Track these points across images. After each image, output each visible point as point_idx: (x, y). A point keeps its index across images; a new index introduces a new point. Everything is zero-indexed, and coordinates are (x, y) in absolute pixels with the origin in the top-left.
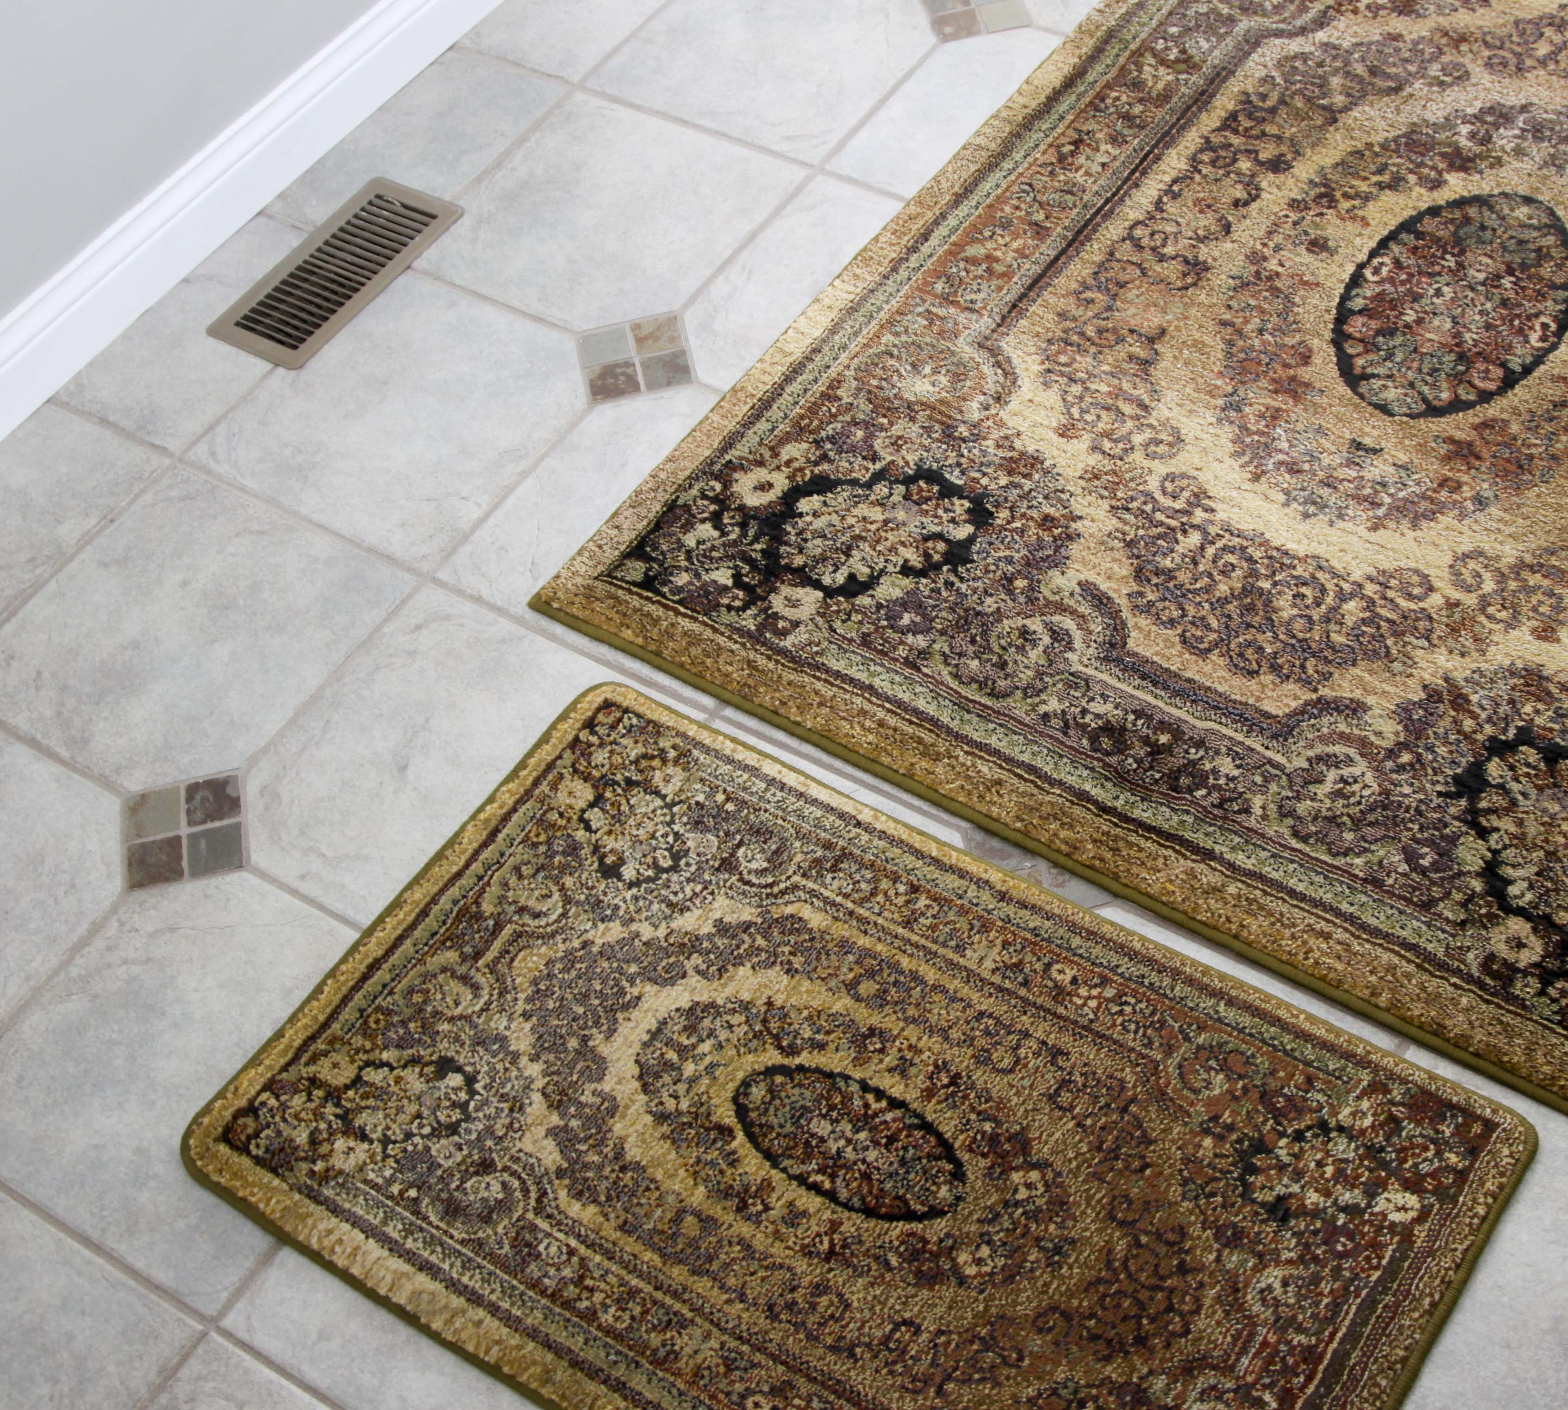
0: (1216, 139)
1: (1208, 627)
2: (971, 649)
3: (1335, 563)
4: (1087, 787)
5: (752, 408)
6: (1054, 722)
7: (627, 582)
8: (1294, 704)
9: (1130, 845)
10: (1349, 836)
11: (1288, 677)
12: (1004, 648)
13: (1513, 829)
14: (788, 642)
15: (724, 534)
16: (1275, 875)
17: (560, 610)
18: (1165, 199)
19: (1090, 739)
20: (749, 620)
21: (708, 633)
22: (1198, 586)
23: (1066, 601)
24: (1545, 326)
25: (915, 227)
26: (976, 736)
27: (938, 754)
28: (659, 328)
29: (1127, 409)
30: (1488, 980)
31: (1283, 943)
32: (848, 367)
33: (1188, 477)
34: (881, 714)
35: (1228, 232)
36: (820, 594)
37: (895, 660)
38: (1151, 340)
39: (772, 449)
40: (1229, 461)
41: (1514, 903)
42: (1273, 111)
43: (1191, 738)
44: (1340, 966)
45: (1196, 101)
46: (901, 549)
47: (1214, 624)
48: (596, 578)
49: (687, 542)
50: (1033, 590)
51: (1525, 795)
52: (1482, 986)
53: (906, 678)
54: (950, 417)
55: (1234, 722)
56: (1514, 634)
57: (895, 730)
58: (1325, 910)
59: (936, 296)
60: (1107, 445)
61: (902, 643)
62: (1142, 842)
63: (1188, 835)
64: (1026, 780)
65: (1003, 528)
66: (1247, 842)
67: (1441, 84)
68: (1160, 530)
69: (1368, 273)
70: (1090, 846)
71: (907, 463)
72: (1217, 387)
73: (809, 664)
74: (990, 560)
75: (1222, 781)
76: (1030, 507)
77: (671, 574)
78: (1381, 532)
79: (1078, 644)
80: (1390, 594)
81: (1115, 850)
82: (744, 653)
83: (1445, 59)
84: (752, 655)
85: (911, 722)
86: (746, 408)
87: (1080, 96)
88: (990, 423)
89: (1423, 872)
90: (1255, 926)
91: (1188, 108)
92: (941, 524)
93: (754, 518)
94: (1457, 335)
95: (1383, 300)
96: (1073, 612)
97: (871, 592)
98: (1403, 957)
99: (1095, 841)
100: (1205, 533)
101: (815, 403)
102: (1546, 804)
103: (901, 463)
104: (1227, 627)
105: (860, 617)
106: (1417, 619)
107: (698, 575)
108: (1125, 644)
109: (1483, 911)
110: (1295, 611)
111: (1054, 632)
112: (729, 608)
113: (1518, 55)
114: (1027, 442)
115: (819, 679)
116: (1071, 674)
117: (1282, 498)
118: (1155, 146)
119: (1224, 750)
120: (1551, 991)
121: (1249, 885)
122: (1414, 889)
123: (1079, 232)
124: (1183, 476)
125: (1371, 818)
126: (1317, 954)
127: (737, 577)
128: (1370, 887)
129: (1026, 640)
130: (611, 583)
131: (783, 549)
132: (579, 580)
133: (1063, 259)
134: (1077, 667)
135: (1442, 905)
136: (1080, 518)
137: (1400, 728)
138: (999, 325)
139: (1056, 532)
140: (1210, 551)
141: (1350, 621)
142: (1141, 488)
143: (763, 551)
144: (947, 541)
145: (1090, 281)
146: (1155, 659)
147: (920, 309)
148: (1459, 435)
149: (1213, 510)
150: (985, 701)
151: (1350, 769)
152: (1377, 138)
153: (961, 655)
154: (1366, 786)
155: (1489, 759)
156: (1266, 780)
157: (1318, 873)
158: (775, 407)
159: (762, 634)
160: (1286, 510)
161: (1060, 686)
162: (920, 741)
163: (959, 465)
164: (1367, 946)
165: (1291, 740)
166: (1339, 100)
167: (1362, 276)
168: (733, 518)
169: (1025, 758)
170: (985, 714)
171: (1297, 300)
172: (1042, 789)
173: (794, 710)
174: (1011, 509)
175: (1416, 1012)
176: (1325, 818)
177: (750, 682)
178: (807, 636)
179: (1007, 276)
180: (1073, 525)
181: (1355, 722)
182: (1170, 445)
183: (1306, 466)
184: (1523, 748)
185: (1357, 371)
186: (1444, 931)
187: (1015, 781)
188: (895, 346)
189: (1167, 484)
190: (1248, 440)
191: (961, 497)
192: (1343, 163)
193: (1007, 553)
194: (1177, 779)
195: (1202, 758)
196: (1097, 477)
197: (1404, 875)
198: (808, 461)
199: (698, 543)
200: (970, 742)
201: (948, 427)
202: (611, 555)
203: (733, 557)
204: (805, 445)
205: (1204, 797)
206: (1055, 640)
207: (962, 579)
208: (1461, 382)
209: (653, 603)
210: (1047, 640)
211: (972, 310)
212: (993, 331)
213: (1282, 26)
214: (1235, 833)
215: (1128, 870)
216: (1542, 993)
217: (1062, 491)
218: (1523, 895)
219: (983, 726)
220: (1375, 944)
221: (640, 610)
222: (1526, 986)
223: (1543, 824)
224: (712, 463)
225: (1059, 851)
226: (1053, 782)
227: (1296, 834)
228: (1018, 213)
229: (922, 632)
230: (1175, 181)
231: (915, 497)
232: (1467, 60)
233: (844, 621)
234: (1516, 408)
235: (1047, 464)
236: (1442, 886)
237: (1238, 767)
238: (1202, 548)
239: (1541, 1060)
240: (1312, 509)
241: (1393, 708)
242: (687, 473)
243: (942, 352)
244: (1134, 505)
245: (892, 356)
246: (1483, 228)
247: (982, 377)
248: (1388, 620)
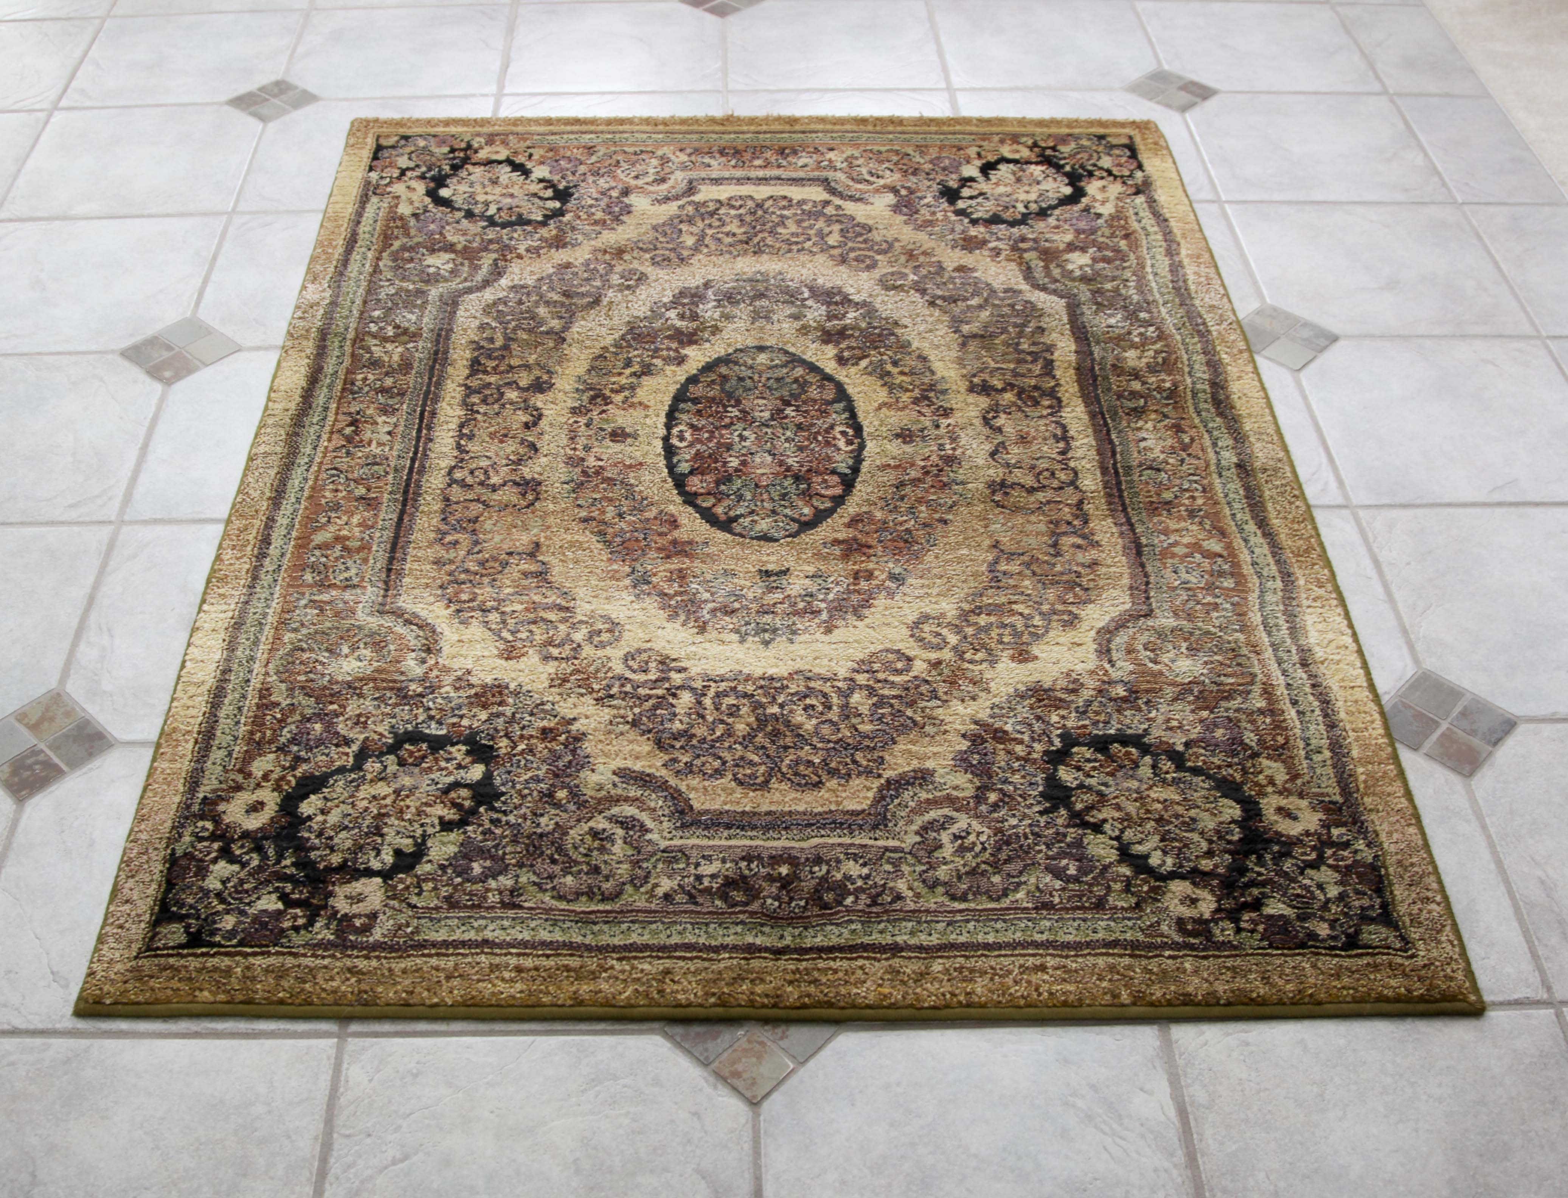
0: (474, 383)
1: (751, 763)
2: (557, 869)
3: (817, 670)
4: (750, 939)
5: (196, 742)
6: (678, 898)
7: (173, 948)
8: (870, 794)
9: (824, 971)
10: (996, 879)
11: (849, 775)
12: (586, 855)
13: (1117, 815)
14: (377, 935)
15: (243, 865)
16: (962, 939)
17: (116, 1003)
18: (463, 442)
19: (721, 898)
20: (322, 931)
21: (290, 961)
22: (718, 733)
23: (613, 792)
24: (843, 433)
25: (251, 537)
26: (617, 941)
27: (593, 972)
28: (47, 709)
29: (552, 616)
30: (1192, 941)
31: (1012, 990)
32: (267, 674)
33: (645, 651)
34: (513, 961)
35: (536, 450)
36: (378, 880)
37: (493, 908)
38: (532, 555)
39: (240, 771)
40: (669, 626)
41: (1162, 870)
42: (506, 347)
43: (807, 859)
44: (1071, 988)
45: (435, 361)
46: (428, 810)
47: (756, 759)
48: (136, 958)
49: (211, 887)
50: (576, 795)
51: (1106, 785)
52: (1192, 947)
53: (514, 919)
54: (395, 681)
55: (832, 830)
56: (1000, 666)
57: (536, 969)
58: (1024, 948)
59: (310, 586)
60: (555, 652)
61: (488, 890)
62: (832, 964)
63: (866, 940)
64: (691, 959)
65: (511, 756)
66: (919, 922)
67: (628, 287)
68: (651, 702)
69: (675, 441)
70: (790, 989)
71: (381, 734)
72: (616, 571)
73: (412, 947)
74: (518, 786)
75: (860, 883)
76: (523, 728)
77: (215, 922)
78: (836, 632)
79: (650, 824)
80: (881, 676)
81: (815, 981)
82: (338, 964)
83: (618, 269)
84: (349, 963)
85: (548, 956)
86: (190, 746)
87: (330, 387)
88: (435, 673)
89: (1076, 880)
90: (980, 988)
91: (432, 368)
92: (450, 774)
93: (266, 838)
94: (781, 463)
95: (703, 458)
96: (627, 799)
97: (425, 859)
98: (1113, 955)
99: (791, 983)
100: (692, 689)
101: (256, 716)
102: (1126, 785)
103: (376, 737)
104: (768, 756)
105: (431, 885)
106: (917, 687)
107: (243, 913)
108: (691, 807)
109: (1145, 888)
110: (814, 721)
111: (622, 823)
112: (296, 929)
113: (673, 250)
114: (482, 675)
115: (430, 956)
116: (663, 851)
117: (735, 637)
118: (424, 405)
119: (842, 856)
120: (1243, 925)
121: (948, 957)
122: (1080, 897)
123: (406, 492)
124: (639, 651)
125: (1003, 856)
126: (1046, 987)
127: (283, 897)
128: (1045, 912)
129: (602, 839)
130: (156, 956)
131: (313, 855)
132: (119, 967)
133: (406, 519)
134: (663, 844)
135: (1110, 899)
136: (575, 719)
137: (969, 776)
138: (386, 590)
139: (563, 738)
140: (708, 702)
141: (864, 710)
142: (610, 675)
143: (293, 864)
144: (466, 786)
145: (444, 527)
146: (727, 808)
147: (303, 602)
148: (841, 536)
149: (685, 669)
150: (601, 907)
151: (956, 826)
152: (609, 341)
153: (551, 877)
154: (979, 834)
155: (1056, 770)
156: (896, 864)
157: (996, 920)
158: (218, 733)
159: (345, 939)
160: (746, 645)
161: (660, 866)
162: (567, 968)
163: (431, 718)
164: (1080, 960)
165: (890, 824)
166: (556, 324)
167: (672, 446)
168: (242, 847)
169: (675, 939)
170: (612, 919)
171: (632, 481)
172: (711, 960)
173: (425, 994)
174: (507, 736)
175: (1159, 994)
176: (967, 873)
177: (363, 986)
178: (391, 922)
179: (365, 547)
180: (574, 728)
182: (609, 631)
183: (737, 605)
184: (1075, 750)
185: (723, 517)
186: (1129, 919)
187: (681, 963)
188: (300, 640)
189: (631, 663)
190: (673, 602)
191: (453, 744)
192: (593, 368)
193: (530, 774)
194: (821, 898)
195: (828, 872)
196: (565, 680)
197: (1063, 889)
198: (284, 768)
199: (223, 883)
200: (615, 949)
201: (399, 689)
202: (138, 931)
203: (268, 882)
204: (272, 756)
205: (855, 902)
206: (627, 828)
207: (505, 813)
208: (811, 497)
209: (213, 956)
210: (620, 832)
211: (354, 586)
212: (385, 596)
213: (468, 284)
214: (904, 919)
215: (838, 994)
216: (1239, 930)
217: (543, 704)
218: (1164, 862)
219: (616, 929)
220: (1084, 956)
221: (204, 968)
222: (1223, 930)
223: (1136, 800)
224: (188, 807)
225: (764, 1006)
226: (717, 949)
227: (953, 898)
228: (340, 495)
229: (500, 873)
230: (462, 426)
231: (411, 760)
232: (635, 265)
233: (419, 894)
234: (868, 500)
235: (512, 686)
236: (1098, 884)
237: (864, 865)
238: (699, 703)
239: (1281, 982)
240: (767, 636)
241: (952, 762)
242: (169, 824)
243: (348, 630)
244: (614, 690)
245: (303, 650)
246: (741, 379)
247: (401, 637)
248: (895, 697)
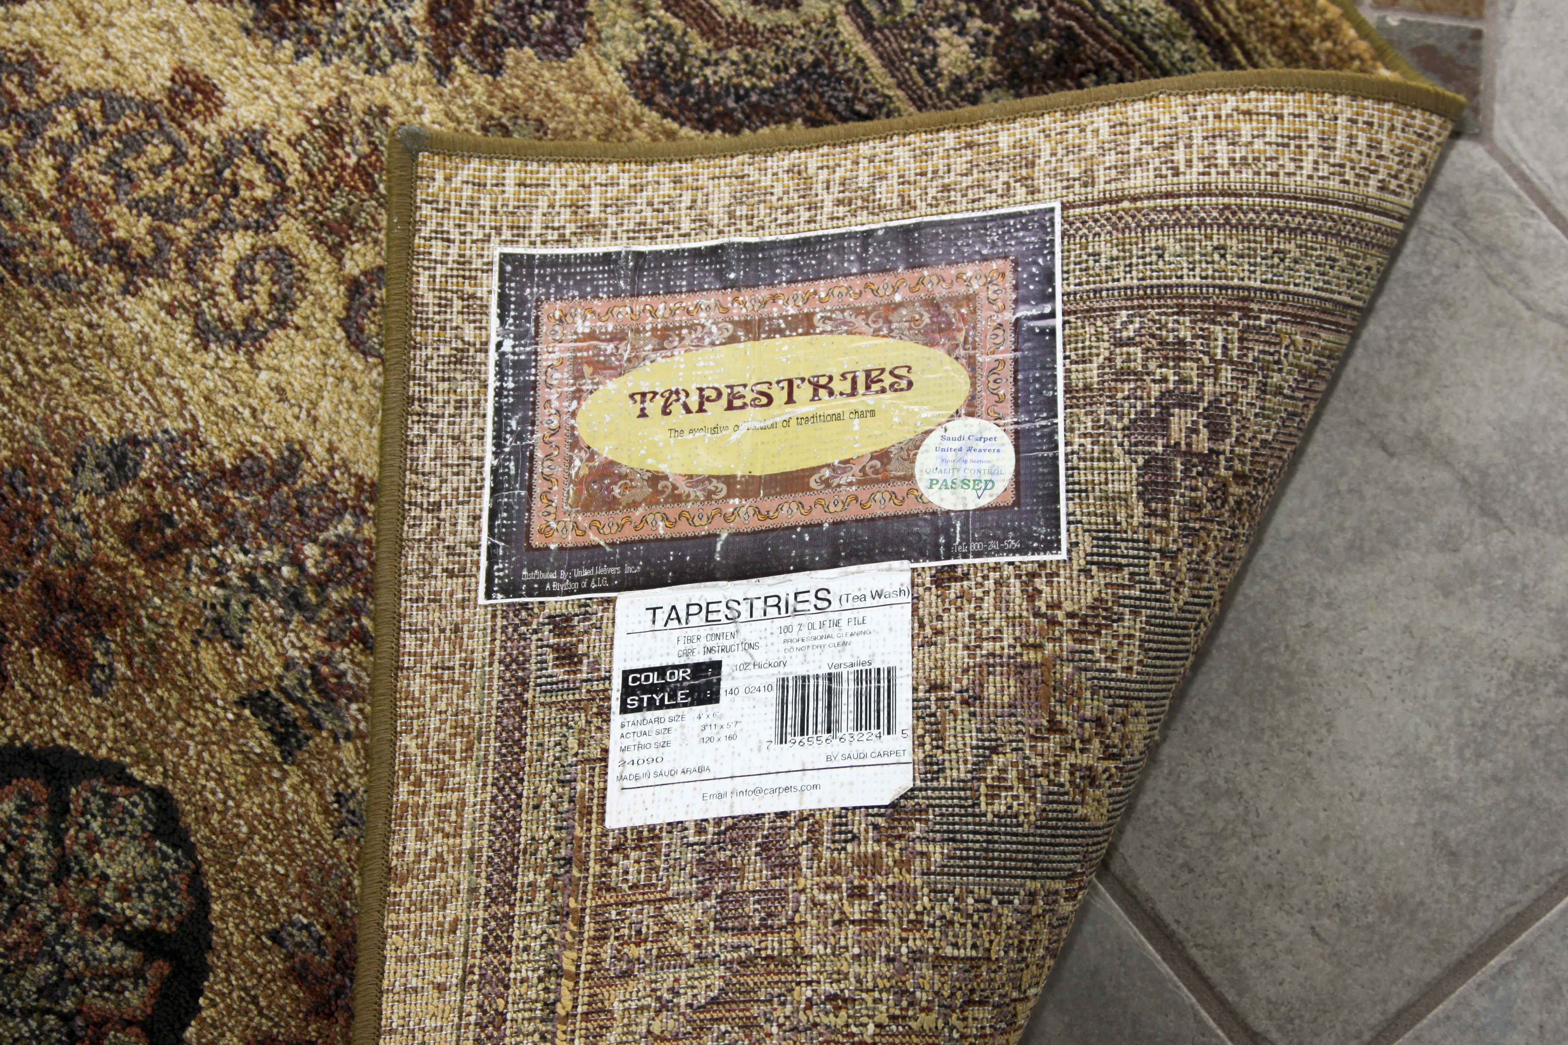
165: (809, 58)
181: (670, 48)
185: (160, 969)
194: (1059, 58)
241: (582, 52)
